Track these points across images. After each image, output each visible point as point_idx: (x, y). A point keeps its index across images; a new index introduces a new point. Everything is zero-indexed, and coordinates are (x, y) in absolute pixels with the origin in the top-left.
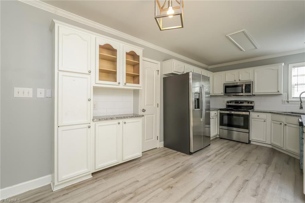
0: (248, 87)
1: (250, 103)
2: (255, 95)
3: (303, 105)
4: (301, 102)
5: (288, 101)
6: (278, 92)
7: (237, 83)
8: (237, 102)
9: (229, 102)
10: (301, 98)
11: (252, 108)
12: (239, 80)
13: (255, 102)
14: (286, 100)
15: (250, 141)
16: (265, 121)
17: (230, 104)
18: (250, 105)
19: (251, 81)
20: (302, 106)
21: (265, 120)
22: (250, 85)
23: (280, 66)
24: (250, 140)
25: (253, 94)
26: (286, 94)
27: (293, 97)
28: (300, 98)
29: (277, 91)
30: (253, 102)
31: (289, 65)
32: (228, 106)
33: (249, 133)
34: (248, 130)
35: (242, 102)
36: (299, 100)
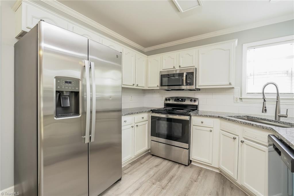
0: (191, 77)
1: (193, 101)
2: (199, 89)
3: (267, 106)
4: (265, 101)
5: (242, 99)
6: (230, 84)
7: (176, 70)
8: (177, 99)
9: (168, 99)
10: (265, 95)
11: (195, 108)
12: (180, 66)
13: (199, 99)
14: (239, 97)
15: (191, 161)
16: (211, 131)
17: (168, 102)
18: (193, 103)
19: (195, 67)
20: (265, 107)
21: (212, 129)
22: (192, 73)
23: (233, 44)
24: (191, 159)
25: (197, 87)
26: (239, 88)
27: (247, 93)
28: (263, 93)
29: (228, 83)
30: (198, 99)
31: (243, 44)
32: (167, 105)
33: (189, 149)
34: (188, 144)
35: (183, 99)
36: (262, 97)
